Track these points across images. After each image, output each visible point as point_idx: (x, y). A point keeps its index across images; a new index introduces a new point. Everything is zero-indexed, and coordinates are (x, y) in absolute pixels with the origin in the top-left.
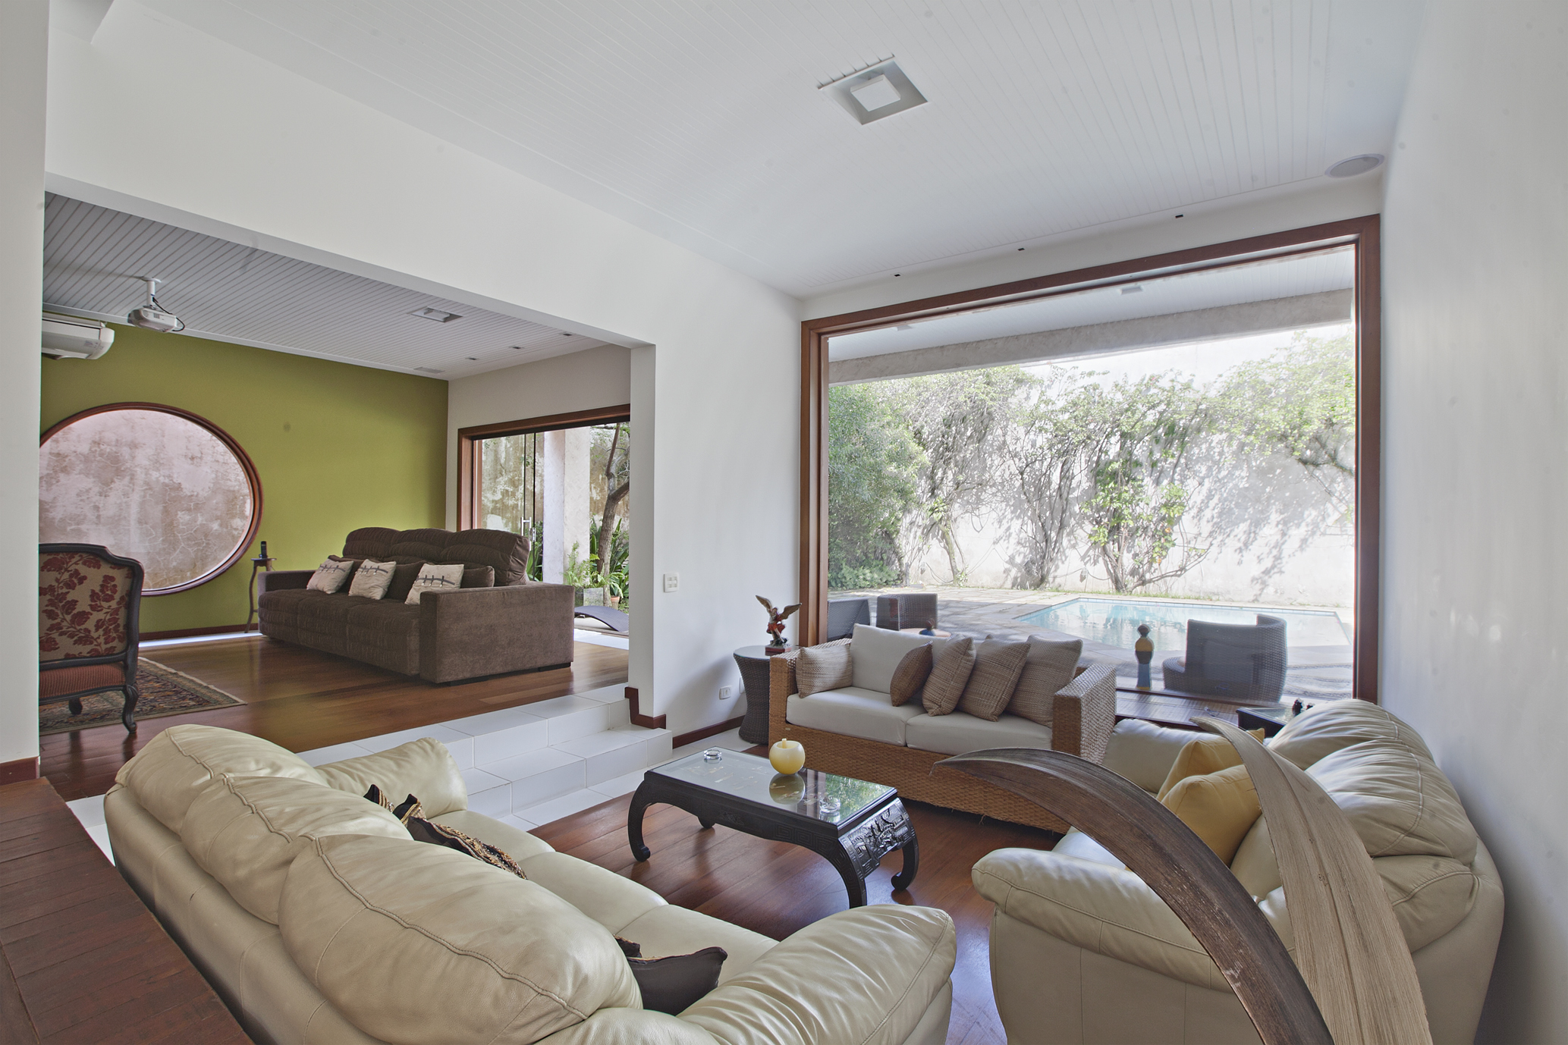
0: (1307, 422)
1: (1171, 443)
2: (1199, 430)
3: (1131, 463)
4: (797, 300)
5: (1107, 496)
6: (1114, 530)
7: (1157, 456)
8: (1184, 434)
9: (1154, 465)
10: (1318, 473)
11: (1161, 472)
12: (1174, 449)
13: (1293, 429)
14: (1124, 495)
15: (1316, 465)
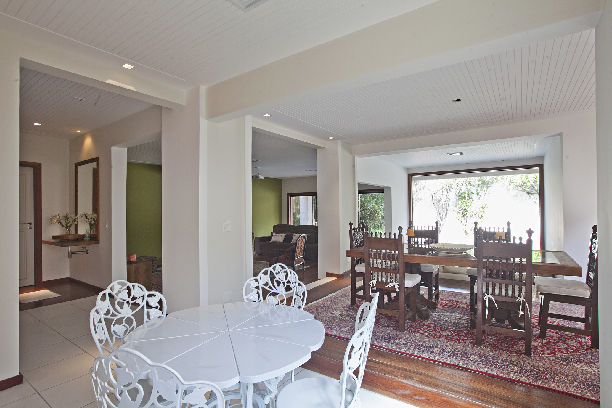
0: (528, 181)
1: (484, 186)
2: (493, 183)
3: (470, 193)
4: (407, 169)
5: (462, 204)
6: (465, 215)
7: (479, 191)
8: (488, 184)
9: (478, 194)
10: (532, 197)
11: (480, 196)
12: (485, 188)
13: (524, 184)
14: (468, 204)
15: (532, 194)
